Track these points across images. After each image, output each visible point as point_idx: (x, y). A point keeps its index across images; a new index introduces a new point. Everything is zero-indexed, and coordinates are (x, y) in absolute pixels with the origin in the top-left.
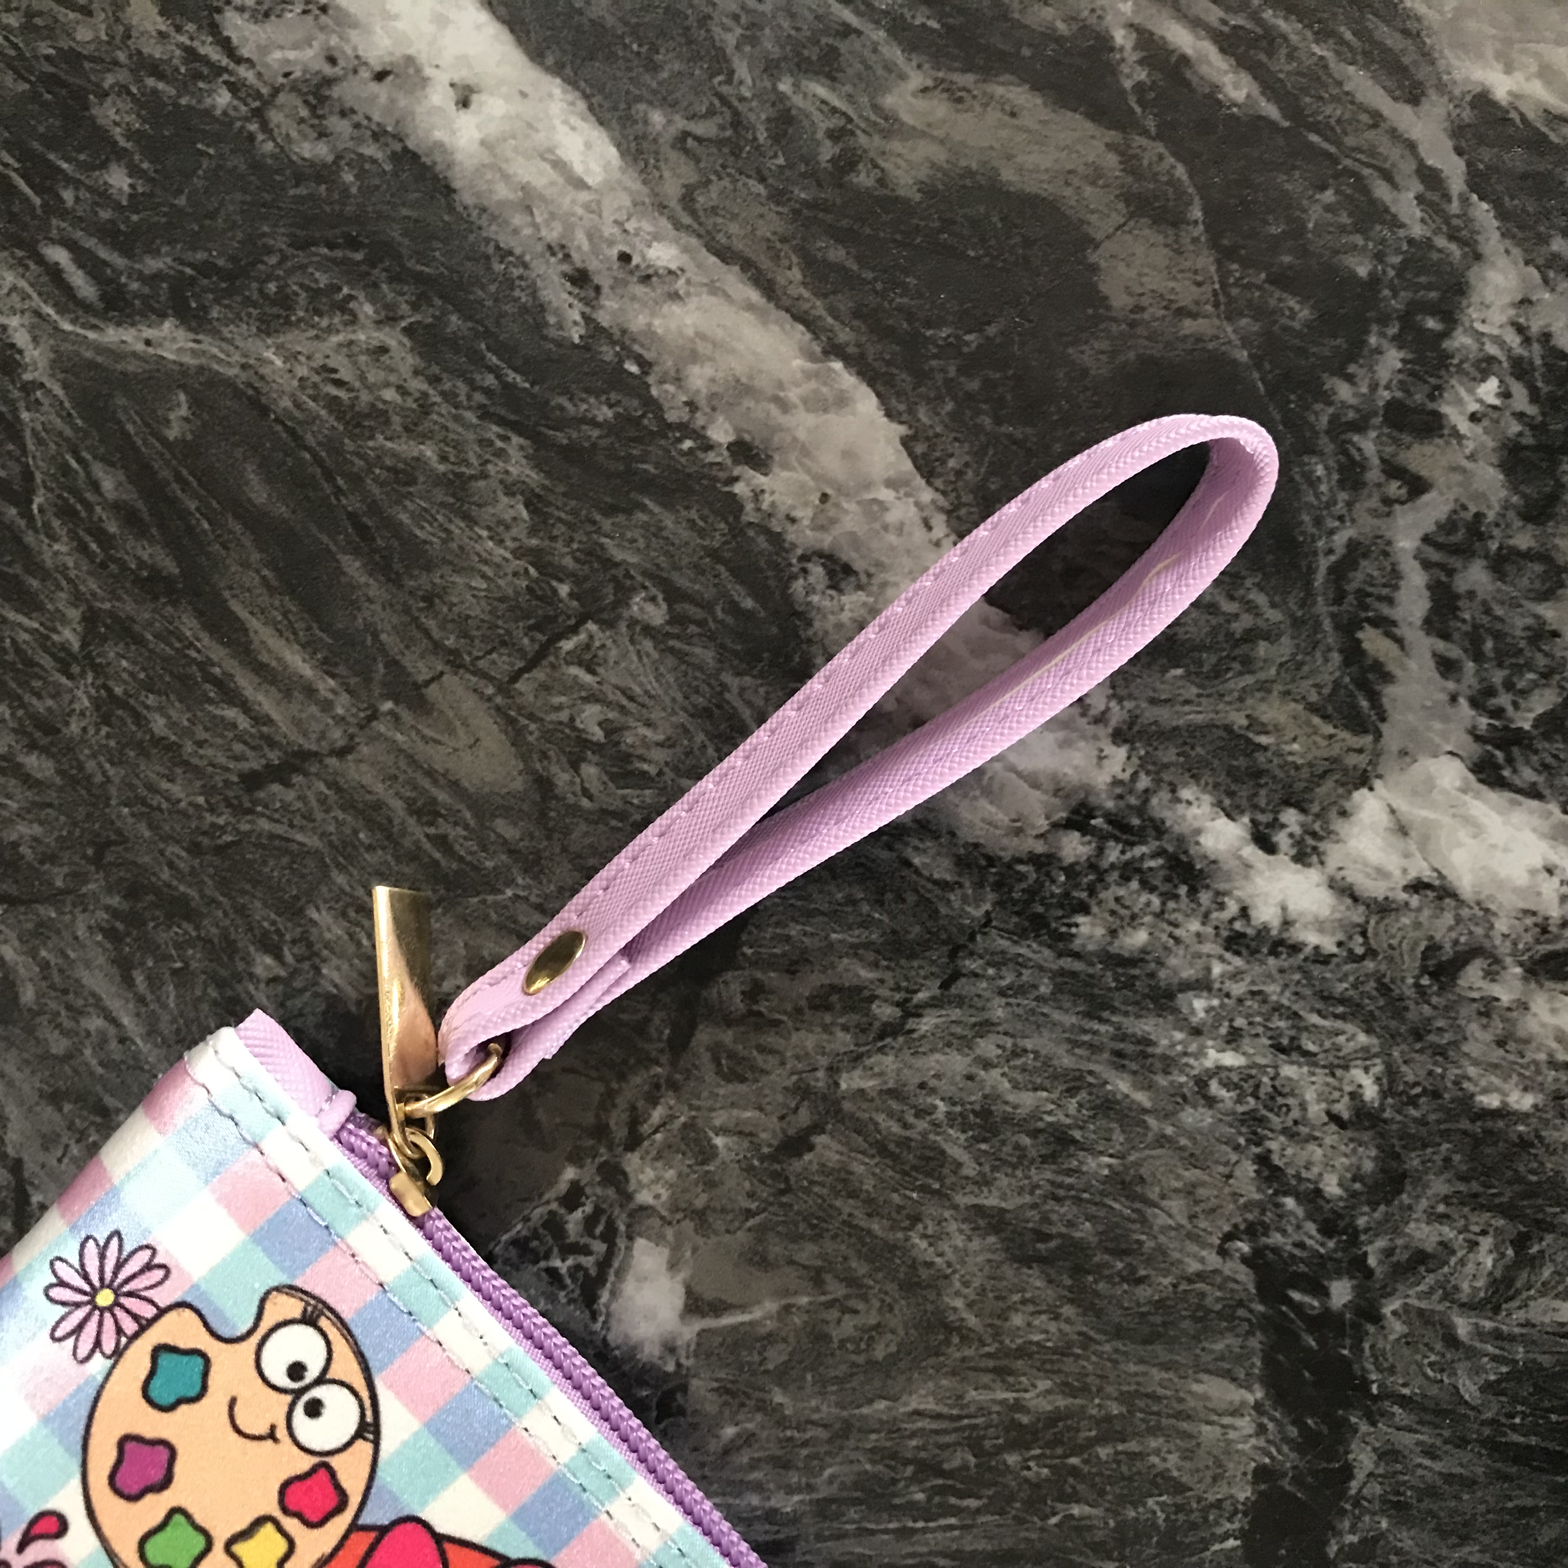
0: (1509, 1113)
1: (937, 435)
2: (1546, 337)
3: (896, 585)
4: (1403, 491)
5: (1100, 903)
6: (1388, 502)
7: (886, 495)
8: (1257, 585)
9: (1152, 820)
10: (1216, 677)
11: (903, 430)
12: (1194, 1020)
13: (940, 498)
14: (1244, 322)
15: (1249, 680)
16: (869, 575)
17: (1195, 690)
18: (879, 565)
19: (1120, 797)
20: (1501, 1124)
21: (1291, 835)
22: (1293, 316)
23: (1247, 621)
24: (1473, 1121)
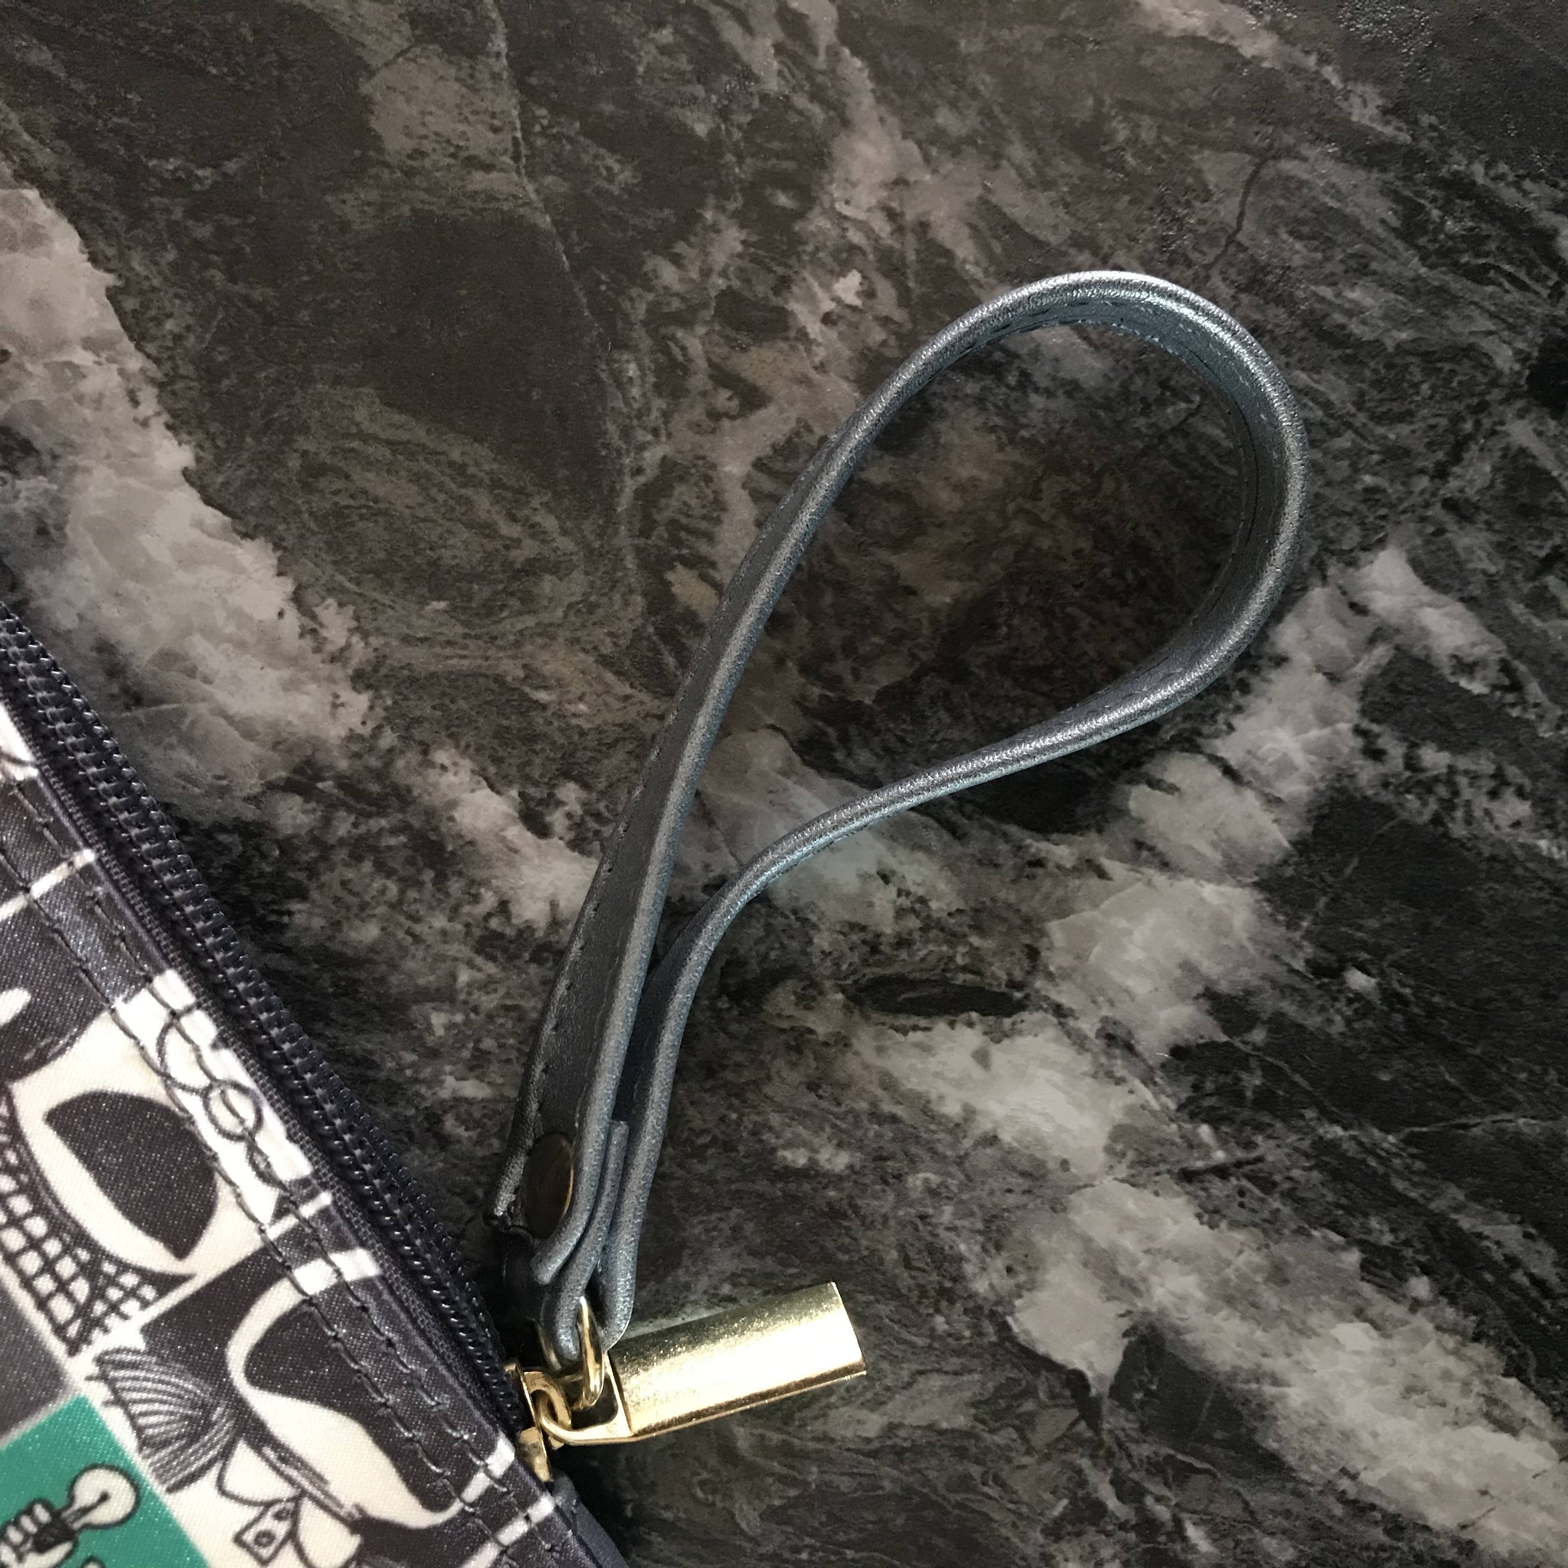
0: (817, 1174)
1: (154, 289)
2: (923, 227)
3: (87, 470)
4: (735, 403)
5: (323, 885)
6: (715, 415)
7: (83, 358)
8: (545, 505)
9: (395, 787)
10: (489, 615)
11: (110, 279)
12: (430, 1041)
13: (151, 366)
14: (549, 180)
15: (529, 621)
16: (55, 457)
17: (460, 629)
18: (68, 444)
19: (357, 755)
20: (806, 1187)
21: (569, 815)
22: (611, 178)
23: (529, 549)
24: (772, 1182)
